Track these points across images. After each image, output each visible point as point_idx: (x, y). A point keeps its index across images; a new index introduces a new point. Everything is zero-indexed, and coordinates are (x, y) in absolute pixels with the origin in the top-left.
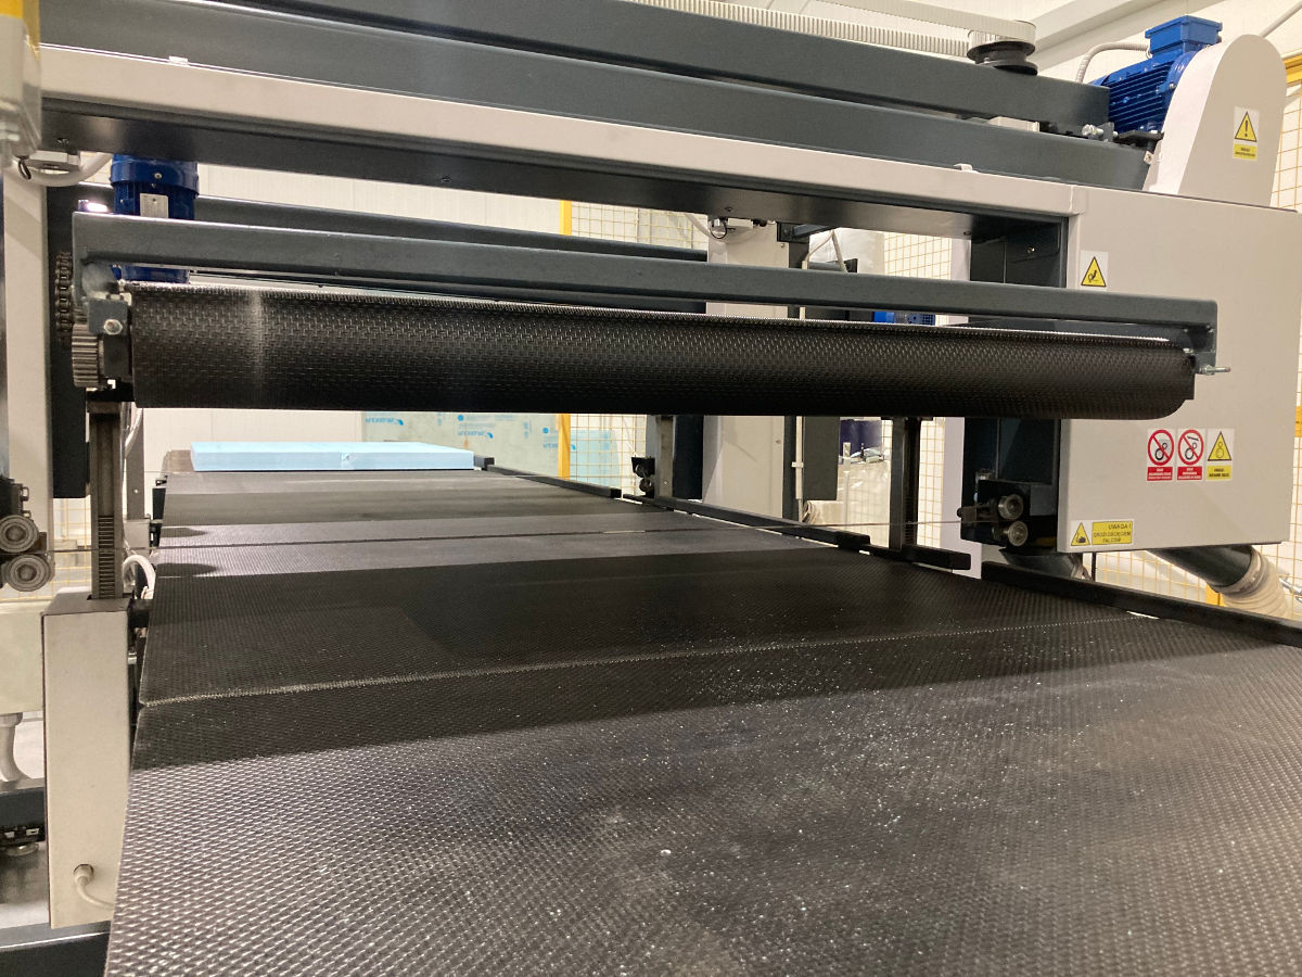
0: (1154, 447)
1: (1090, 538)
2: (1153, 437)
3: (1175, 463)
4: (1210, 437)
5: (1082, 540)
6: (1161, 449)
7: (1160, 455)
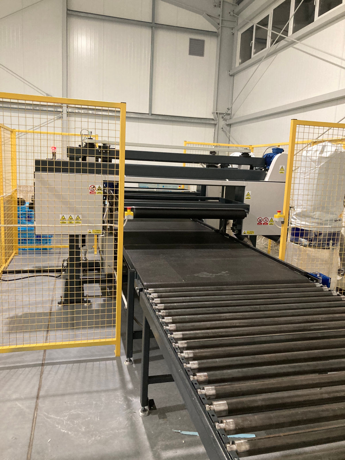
0: (259, 220)
1: (246, 233)
2: (259, 218)
3: (263, 222)
4: (270, 219)
5: (245, 233)
6: (260, 220)
7: (260, 221)
